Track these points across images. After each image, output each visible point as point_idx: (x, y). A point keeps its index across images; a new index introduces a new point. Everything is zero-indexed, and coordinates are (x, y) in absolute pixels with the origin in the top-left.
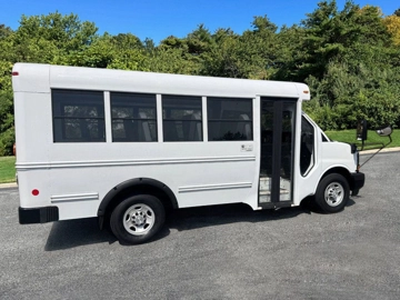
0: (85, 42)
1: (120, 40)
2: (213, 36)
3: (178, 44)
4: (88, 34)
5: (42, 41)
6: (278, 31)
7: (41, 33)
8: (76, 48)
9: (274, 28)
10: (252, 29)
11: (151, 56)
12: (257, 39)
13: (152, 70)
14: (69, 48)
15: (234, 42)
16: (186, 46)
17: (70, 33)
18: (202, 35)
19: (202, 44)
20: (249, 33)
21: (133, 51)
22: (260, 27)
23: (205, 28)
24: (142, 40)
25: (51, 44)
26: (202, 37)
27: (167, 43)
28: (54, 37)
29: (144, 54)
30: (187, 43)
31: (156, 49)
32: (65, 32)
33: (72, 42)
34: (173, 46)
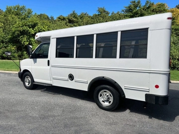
0: (28, 17)
1: (41, 16)
2: (79, 16)
3: (64, 19)
4: (29, 13)
5: (13, 16)
6: (110, 15)
7: (13, 13)
8: (25, 19)
9: (108, 13)
10: (97, 13)
11: (53, 23)
12: (100, 18)
13: (53, 29)
14: (22, 19)
15: (89, 19)
16: (67, 20)
17: (23, 13)
18: (74, 15)
19: (74, 19)
20: (96, 15)
21: (46, 21)
22: (101, 12)
23: (76, 12)
24: (49, 17)
25: (16, 17)
26: (74, 16)
27: (59, 18)
28: (17, 14)
29: (50, 22)
30: (68, 19)
31: (55, 21)
32: (21, 12)
33: (23, 17)
34: (62, 20)
